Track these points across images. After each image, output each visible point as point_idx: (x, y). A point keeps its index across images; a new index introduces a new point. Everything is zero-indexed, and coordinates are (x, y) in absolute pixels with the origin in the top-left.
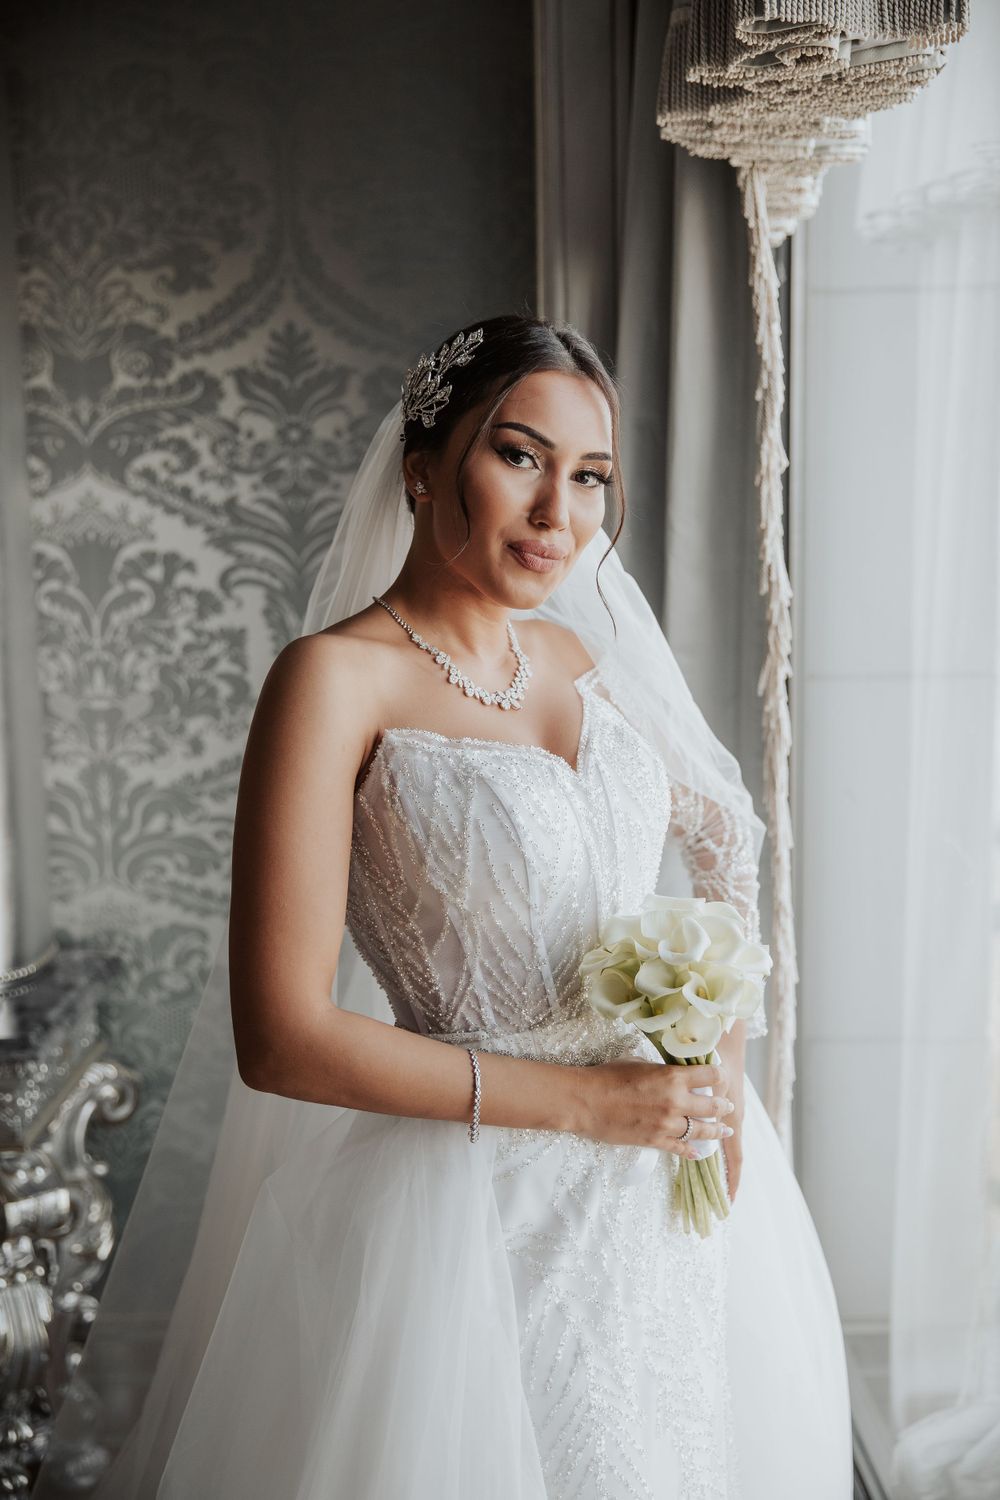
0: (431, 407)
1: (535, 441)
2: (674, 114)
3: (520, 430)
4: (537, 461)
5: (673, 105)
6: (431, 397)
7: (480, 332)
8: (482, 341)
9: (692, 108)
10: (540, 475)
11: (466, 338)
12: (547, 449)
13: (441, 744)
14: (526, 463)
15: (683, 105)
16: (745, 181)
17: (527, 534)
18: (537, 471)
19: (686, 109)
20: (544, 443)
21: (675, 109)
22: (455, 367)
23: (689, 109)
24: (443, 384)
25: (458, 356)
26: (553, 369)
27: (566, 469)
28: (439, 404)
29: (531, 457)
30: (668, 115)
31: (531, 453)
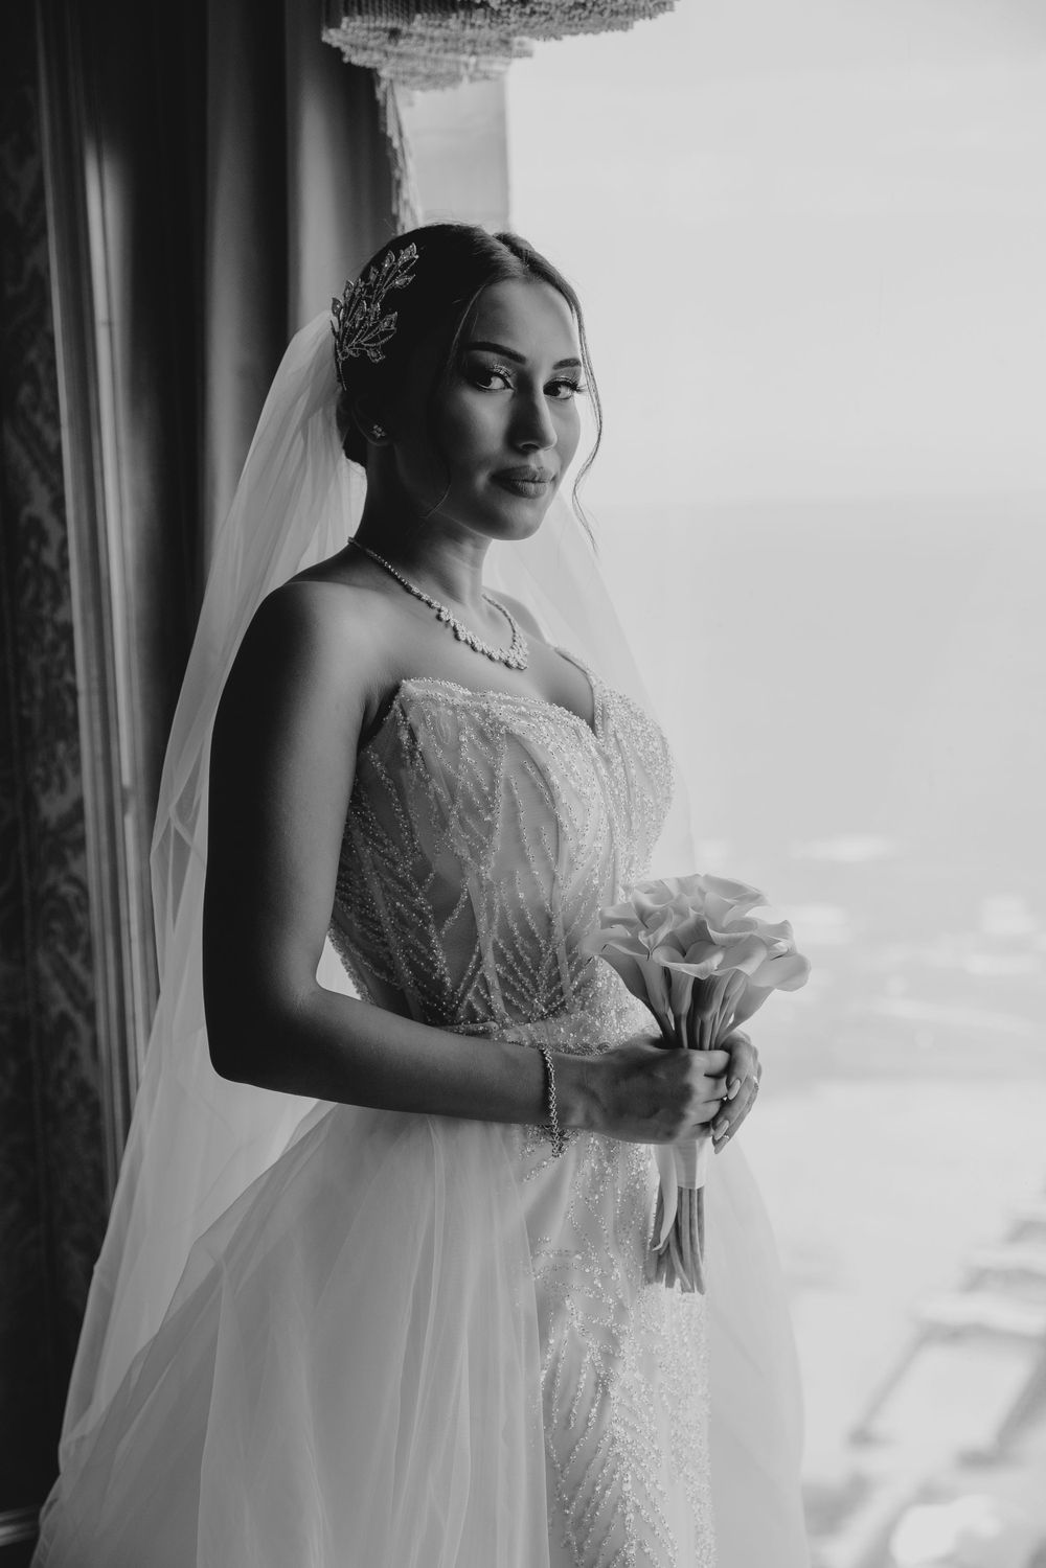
0: (374, 340)
1: (504, 358)
2: (366, 17)
3: (487, 350)
4: (508, 380)
5: (364, 8)
6: (371, 329)
7: (413, 246)
8: (417, 257)
9: (387, 13)
10: (514, 395)
11: (398, 256)
12: (518, 364)
13: (465, 697)
14: (497, 383)
15: (377, 9)
16: (385, 94)
17: (513, 461)
18: (510, 391)
19: (381, 14)
20: (515, 358)
21: (367, 13)
22: (394, 291)
23: (384, 15)
24: (384, 313)
25: (394, 278)
26: (506, 278)
27: (541, 382)
28: (384, 335)
29: (502, 377)
30: (358, 18)
31: (502, 373)
